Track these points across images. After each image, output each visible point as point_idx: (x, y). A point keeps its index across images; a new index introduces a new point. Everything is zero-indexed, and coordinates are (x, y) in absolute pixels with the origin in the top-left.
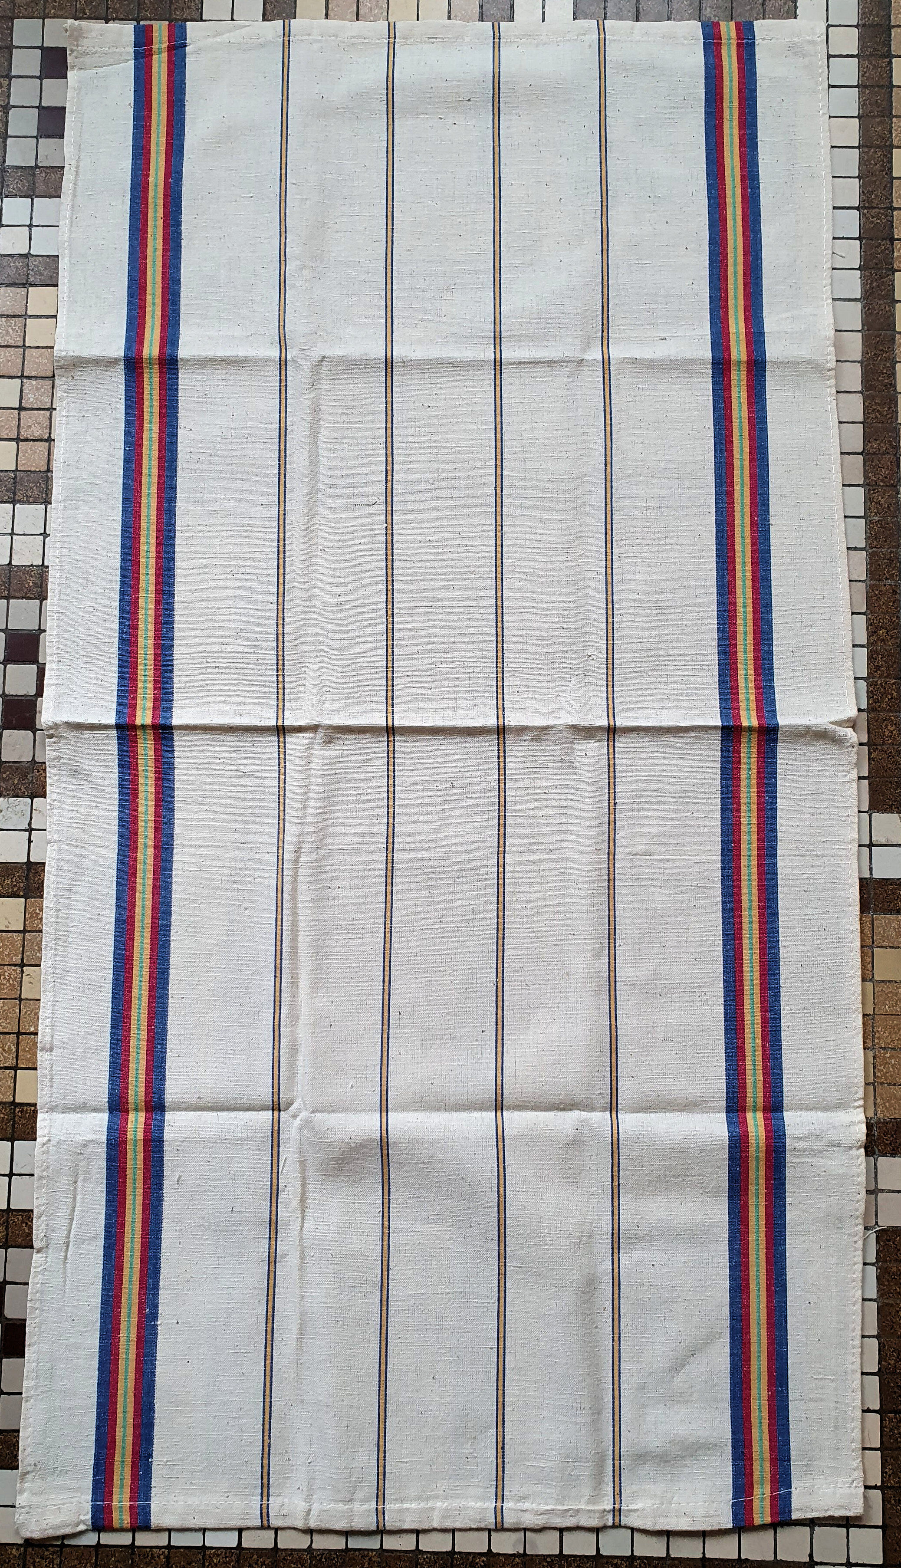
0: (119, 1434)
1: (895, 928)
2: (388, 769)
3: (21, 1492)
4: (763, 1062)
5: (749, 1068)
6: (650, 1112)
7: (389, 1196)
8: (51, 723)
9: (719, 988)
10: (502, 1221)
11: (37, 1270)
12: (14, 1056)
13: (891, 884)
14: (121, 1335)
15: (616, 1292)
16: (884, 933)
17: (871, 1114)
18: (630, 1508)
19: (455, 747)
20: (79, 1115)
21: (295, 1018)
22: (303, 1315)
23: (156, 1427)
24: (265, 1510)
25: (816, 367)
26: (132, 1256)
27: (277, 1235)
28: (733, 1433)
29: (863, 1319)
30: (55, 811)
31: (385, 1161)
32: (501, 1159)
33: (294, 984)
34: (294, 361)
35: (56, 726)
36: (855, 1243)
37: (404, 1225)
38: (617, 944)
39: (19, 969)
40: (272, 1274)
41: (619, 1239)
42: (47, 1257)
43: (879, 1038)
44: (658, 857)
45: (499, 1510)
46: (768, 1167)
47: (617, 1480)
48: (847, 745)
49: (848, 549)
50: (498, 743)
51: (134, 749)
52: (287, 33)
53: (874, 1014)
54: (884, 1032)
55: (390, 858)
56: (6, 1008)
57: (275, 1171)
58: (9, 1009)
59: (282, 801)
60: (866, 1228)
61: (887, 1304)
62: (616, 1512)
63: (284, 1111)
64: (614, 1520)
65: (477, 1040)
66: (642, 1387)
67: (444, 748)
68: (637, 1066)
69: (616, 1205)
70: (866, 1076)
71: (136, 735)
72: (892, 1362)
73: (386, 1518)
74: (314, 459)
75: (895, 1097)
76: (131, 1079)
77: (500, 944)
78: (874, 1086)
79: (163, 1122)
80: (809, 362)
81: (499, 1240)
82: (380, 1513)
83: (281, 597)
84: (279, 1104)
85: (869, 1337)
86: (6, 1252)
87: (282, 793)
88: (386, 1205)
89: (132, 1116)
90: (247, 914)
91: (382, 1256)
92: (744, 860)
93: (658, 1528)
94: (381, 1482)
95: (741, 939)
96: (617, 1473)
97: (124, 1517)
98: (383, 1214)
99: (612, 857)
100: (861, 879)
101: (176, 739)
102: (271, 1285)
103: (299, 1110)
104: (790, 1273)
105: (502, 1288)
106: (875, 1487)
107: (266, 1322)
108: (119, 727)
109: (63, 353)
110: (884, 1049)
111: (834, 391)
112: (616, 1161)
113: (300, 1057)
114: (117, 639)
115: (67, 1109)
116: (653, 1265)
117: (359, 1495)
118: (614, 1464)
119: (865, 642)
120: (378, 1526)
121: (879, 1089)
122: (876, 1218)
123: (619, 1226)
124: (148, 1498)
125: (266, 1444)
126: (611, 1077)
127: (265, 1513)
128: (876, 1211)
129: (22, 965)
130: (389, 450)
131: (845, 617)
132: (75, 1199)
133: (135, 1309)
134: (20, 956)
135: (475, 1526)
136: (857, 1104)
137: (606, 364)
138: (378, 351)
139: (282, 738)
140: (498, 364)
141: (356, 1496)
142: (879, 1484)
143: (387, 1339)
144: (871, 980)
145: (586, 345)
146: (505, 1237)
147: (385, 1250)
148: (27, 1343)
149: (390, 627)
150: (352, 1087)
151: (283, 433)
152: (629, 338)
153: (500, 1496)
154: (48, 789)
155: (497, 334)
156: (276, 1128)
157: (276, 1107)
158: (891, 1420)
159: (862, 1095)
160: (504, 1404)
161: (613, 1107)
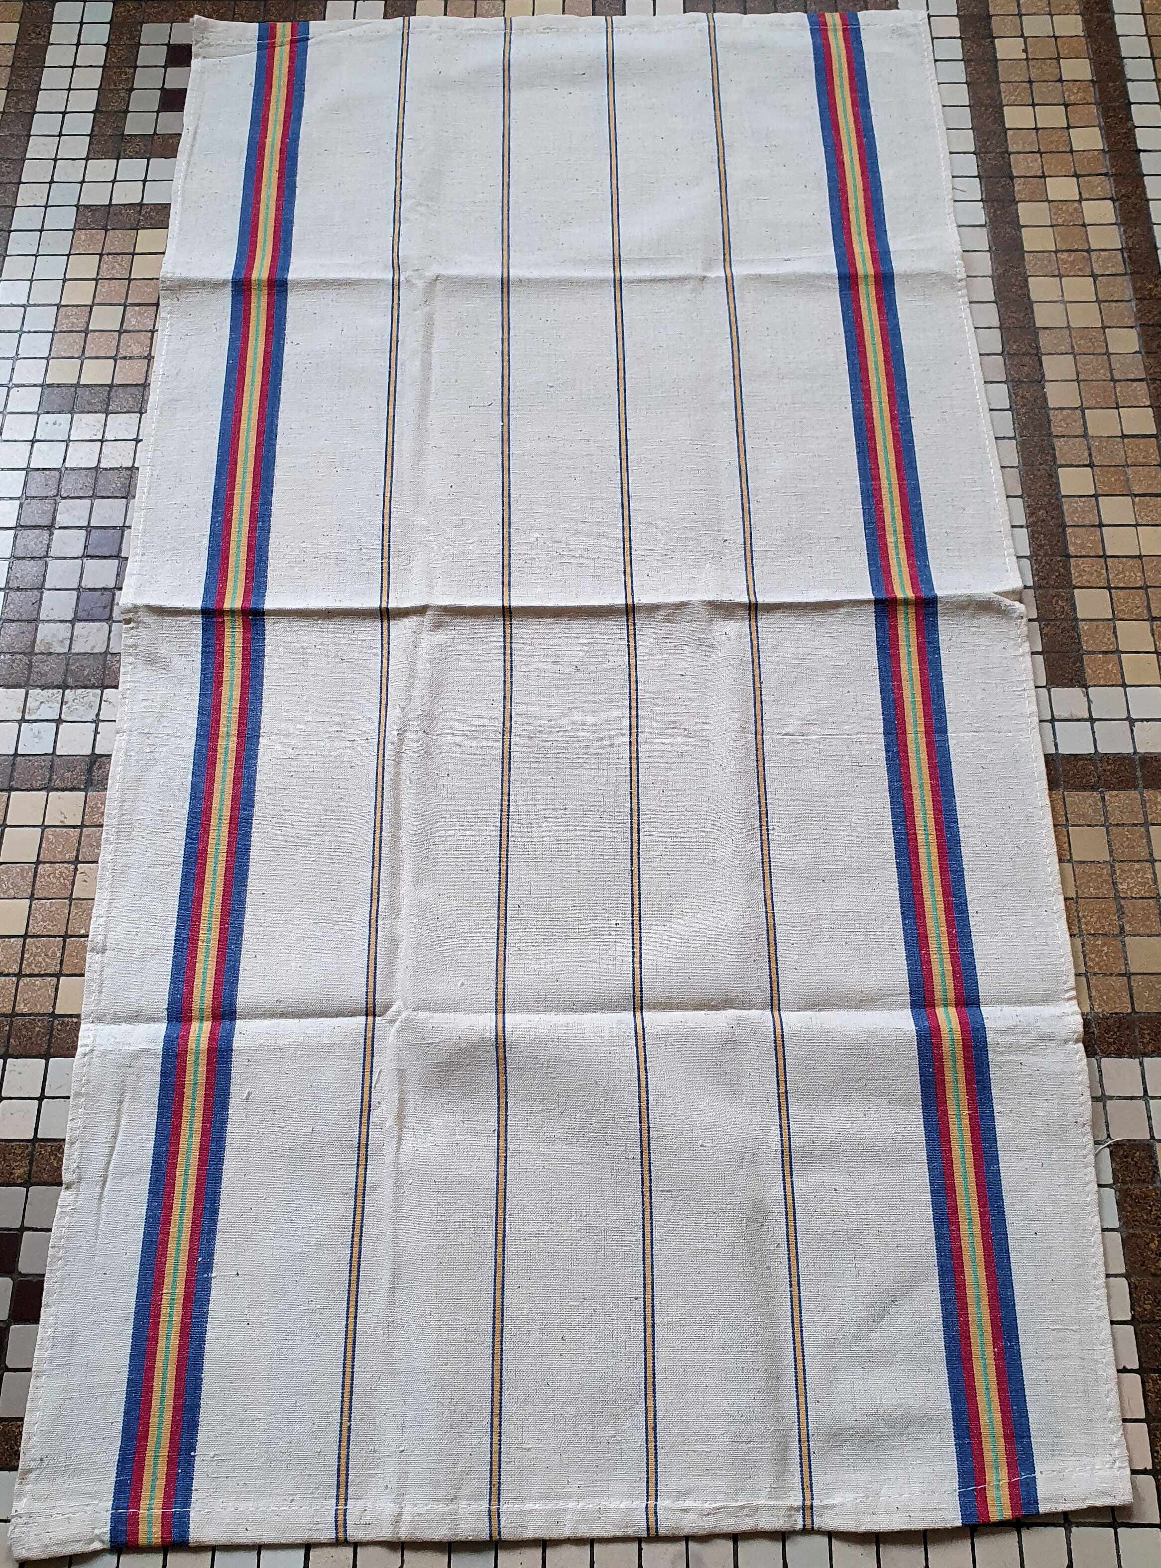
0: (154, 1420)
1: (1090, 806)
2: (505, 654)
3: (21, 1495)
4: (951, 950)
5: (934, 957)
6: (820, 1010)
7: (506, 1111)
8: (130, 606)
9: (892, 872)
10: (645, 1132)
11: (64, 1210)
12: (59, 961)
13: (1080, 760)
14: (165, 1291)
15: (791, 1223)
16: (1079, 810)
17: (1087, 1009)
18: (825, 1502)
19: (578, 630)
20: (131, 1026)
21: (395, 913)
22: (396, 1258)
23: (202, 1410)
24: (341, 1518)
25: (946, 279)
26: (184, 1192)
27: (367, 1161)
28: (954, 1402)
29: (1105, 1250)
30: (127, 700)
31: (502, 1066)
32: (642, 1059)
33: (396, 874)
34: (407, 281)
35: (136, 609)
36: (1085, 1157)
37: (525, 1146)
38: (770, 828)
39: (73, 867)
40: (359, 1211)
41: (791, 1159)
42: (77, 1195)
43: (1086, 924)
44: (814, 737)
45: (651, 1510)
46: (967, 1067)
47: (806, 1468)
48: (1015, 615)
49: (996, 438)
50: (628, 625)
51: (221, 637)
52: (406, 28)
53: (1077, 897)
54: (1092, 917)
55: (507, 743)
56: (54, 909)
57: (367, 1084)
58: (57, 909)
59: (384, 686)
60: (1097, 1143)
61: (1133, 1235)
62: (807, 1509)
63: (380, 1016)
64: (804, 1521)
65: (610, 934)
66: (830, 1345)
67: (567, 631)
68: (800, 956)
69: (784, 1116)
70: (1076, 966)
71: (223, 622)
72: (1148, 1307)
73: (502, 1523)
74: (427, 367)
75: (1114, 989)
76: (197, 982)
77: (635, 830)
78: (1086, 976)
79: (232, 1030)
80: (937, 274)
81: (642, 1159)
82: (494, 1516)
83: (388, 489)
84: (374, 1007)
85: (1116, 1276)
86: (27, 1191)
87: (384, 679)
88: (503, 1123)
89: (195, 1025)
90: (343, 803)
91: (497, 1184)
92: (910, 737)
93: (863, 1528)
94: (495, 1473)
95: (913, 820)
96: (805, 1458)
97: (154, 1530)
98: (498, 1133)
99: (759, 737)
100: (1046, 756)
101: (267, 626)
102: (358, 1224)
103: (398, 1013)
104: (1008, 1199)
105: (648, 1222)
106: (1145, 1472)
107: (350, 1270)
108: (205, 612)
109: (169, 275)
110: (1093, 935)
111: (966, 299)
112: (781, 1062)
113: (401, 954)
114: (208, 533)
115: (117, 1019)
116: (835, 1190)
117: (466, 1491)
118: (800, 1448)
119: (1024, 523)
120: (491, 1534)
121: (1093, 980)
122: (1108, 1130)
123: (790, 1142)
124: (187, 1503)
125: (345, 1429)
126: (770, 969)
127: (340, 1522)
128: (1107, 1122)
129: (77, 861)
130: (506, 358)
131: (999, 499)
132: (118, 1121)
133: (184, 1259)
134: (75, 853)
135: (619, 1534)
136: (1067, 996)
137: (729, 281)
138: (496, 272)
139: (385, 624)
140: (618, 283)
141: (462, 1492)
142: (1150, 1467)
143: (503, 1288)
144: (1069, 861)
145: (708, 264)
146: (650, 1153)
147: (501, 1177)
148: (44, 1302)
149: (506, 516)
150: (462, 984)
151: (394, 345)
152: (752, 261)
153: (652, 1493)
154: (122, 678)
155: (617, 256)
156: (369, 1035)
157: (371, 1011)
158: (1155, 1382)
159: (1073, 985)
160: (654, 1370)
161: (774, 1004)
